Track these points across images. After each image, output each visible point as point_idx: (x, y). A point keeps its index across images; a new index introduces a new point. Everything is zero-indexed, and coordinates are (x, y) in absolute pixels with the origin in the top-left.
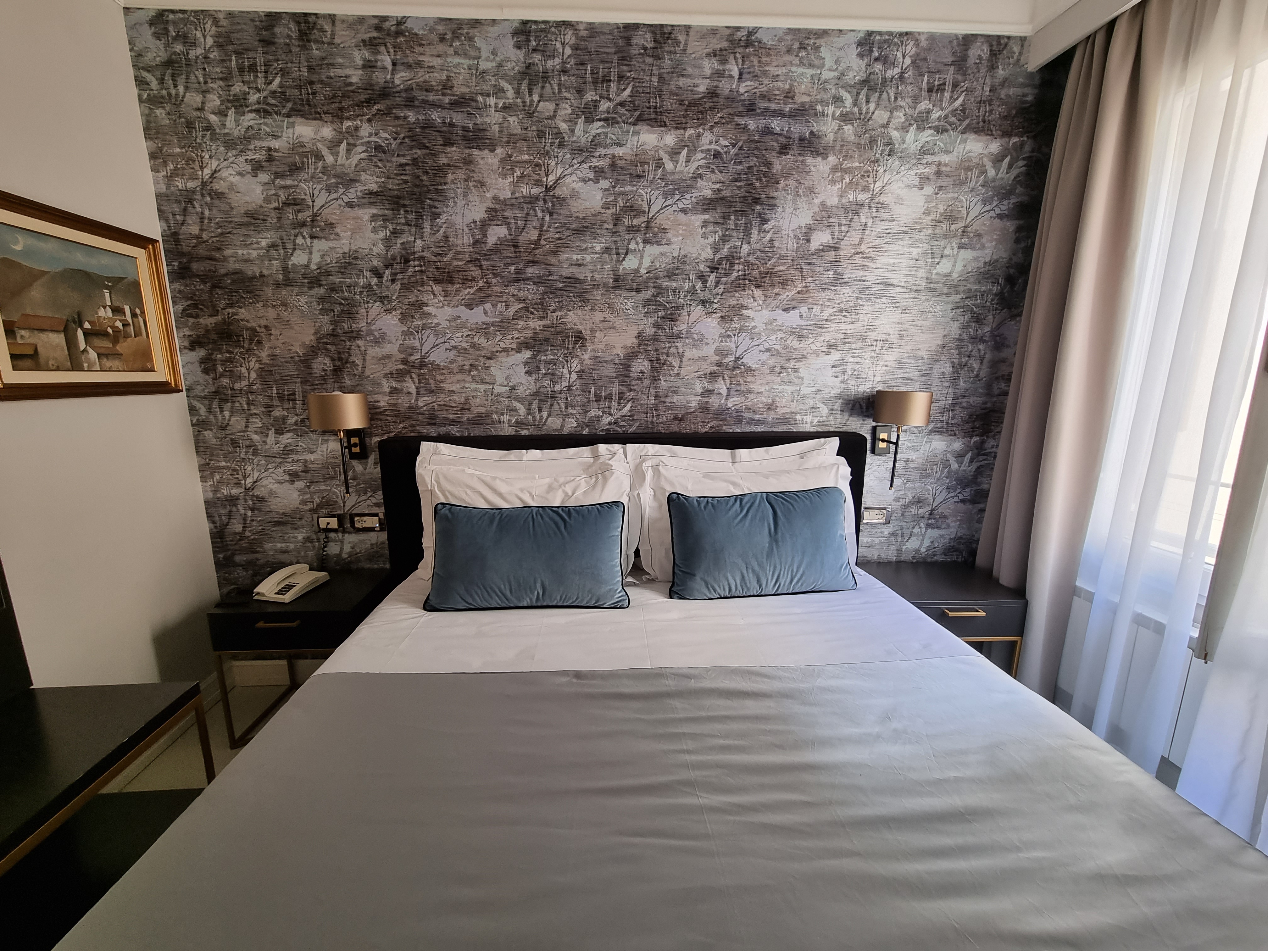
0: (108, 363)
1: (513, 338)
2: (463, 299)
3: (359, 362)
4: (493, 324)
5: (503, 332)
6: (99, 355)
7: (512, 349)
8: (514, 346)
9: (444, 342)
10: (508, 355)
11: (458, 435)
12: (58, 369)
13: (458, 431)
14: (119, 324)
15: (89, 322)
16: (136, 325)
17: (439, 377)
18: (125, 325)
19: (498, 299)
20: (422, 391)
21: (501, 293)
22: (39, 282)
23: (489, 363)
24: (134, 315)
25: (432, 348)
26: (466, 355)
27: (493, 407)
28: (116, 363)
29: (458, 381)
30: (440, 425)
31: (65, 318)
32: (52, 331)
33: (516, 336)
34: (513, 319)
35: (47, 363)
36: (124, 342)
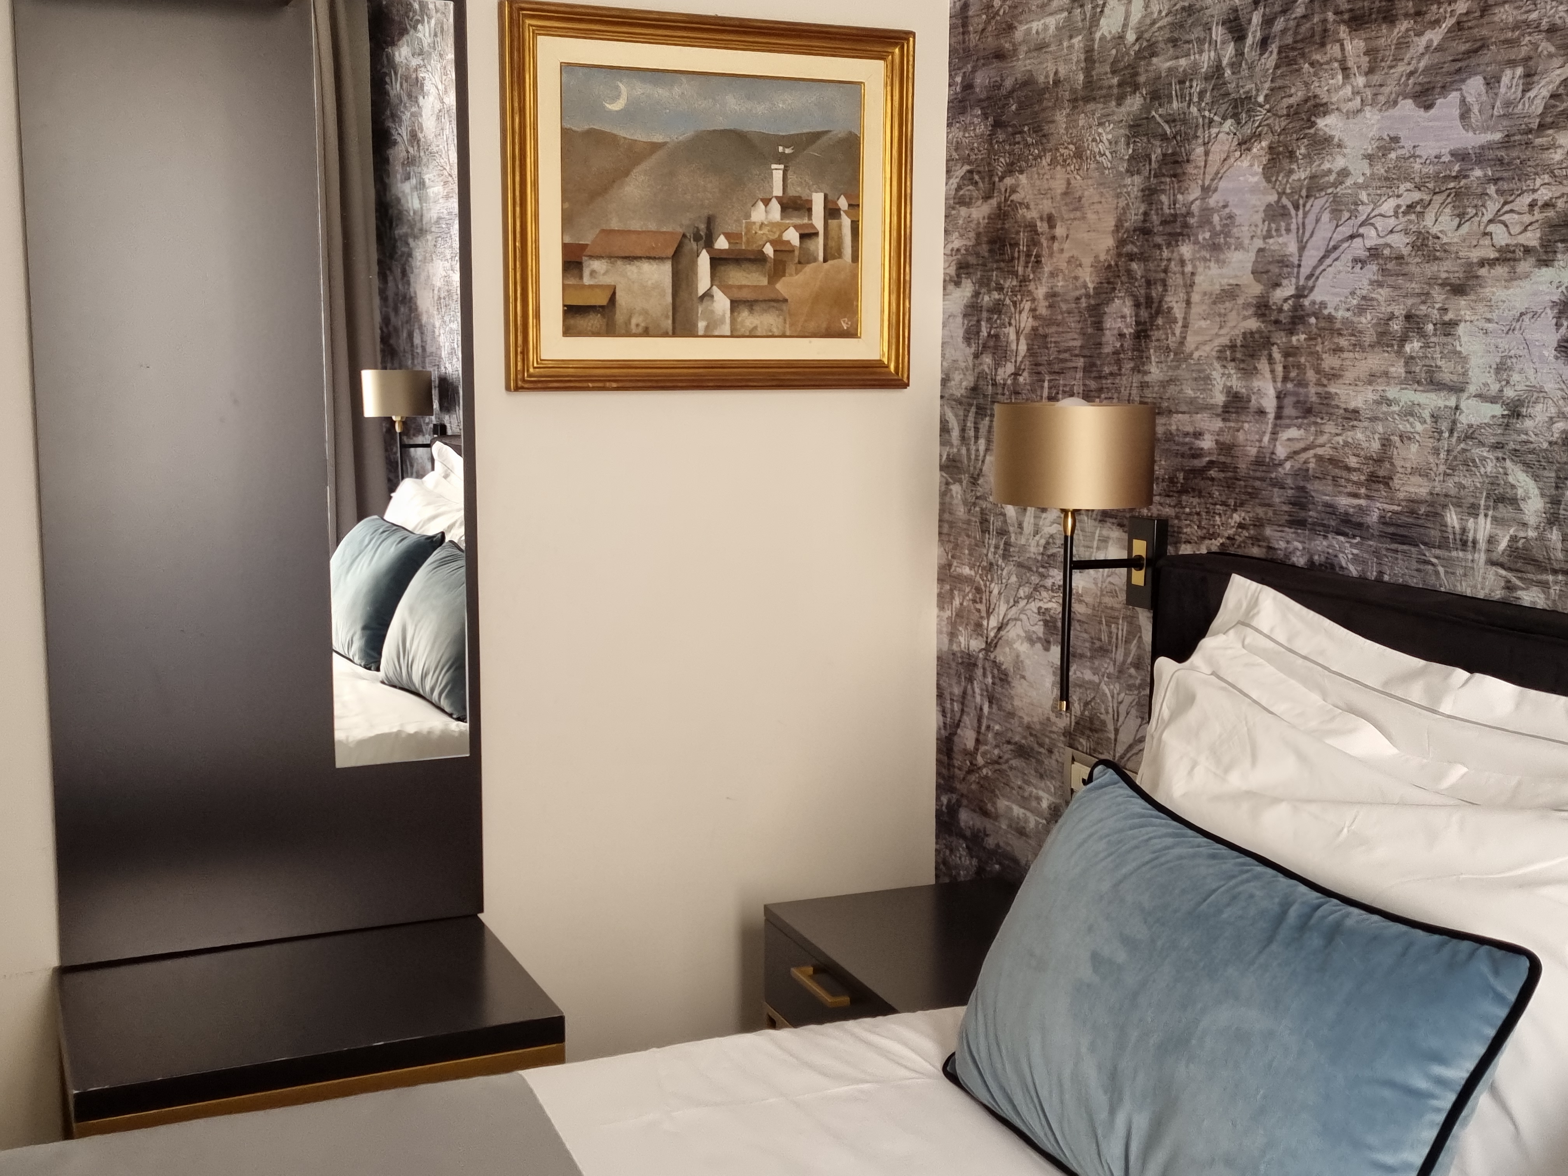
0: (747, 319)
1: (1532, 205)
2: (1411, 74)
3: (1178, 312)
4: (1480, 157)
5: (1505, 186)
6: (735, 304)
7: (1527, 250)
8: (1532, 238)
9: (1352, 237)
10: (1513, 277)
11: (1354, 570)
12: (646, 333)
13: (1356, 559)
14: (792, 236)
15: (728, 236)
16: (833, 233)
17: (1329, 362)
18: (807, 236)
19: (1505, 54)
20: (1289, 411)
21: (1516, 27)
22: (645, 165)
23: (1461, 307)
24: (832, 212)
25: (1324, 257)
26: (1400, 281)
27: (1450, 483)
28: (769, 320)
29: (1372, 378)
30: (1321, 529)
31: (680, 230)
32: (649, 258)
33: (1544, 195)
34: (1542, 127)
35: (628, 322)
36: (797, 273)
